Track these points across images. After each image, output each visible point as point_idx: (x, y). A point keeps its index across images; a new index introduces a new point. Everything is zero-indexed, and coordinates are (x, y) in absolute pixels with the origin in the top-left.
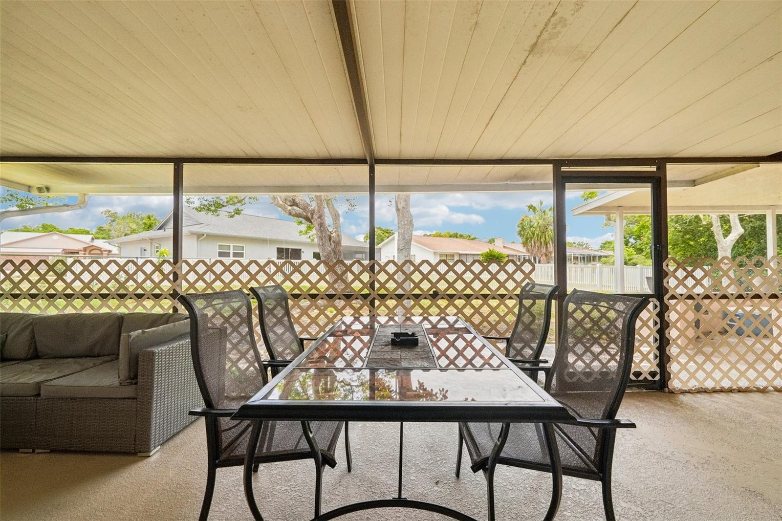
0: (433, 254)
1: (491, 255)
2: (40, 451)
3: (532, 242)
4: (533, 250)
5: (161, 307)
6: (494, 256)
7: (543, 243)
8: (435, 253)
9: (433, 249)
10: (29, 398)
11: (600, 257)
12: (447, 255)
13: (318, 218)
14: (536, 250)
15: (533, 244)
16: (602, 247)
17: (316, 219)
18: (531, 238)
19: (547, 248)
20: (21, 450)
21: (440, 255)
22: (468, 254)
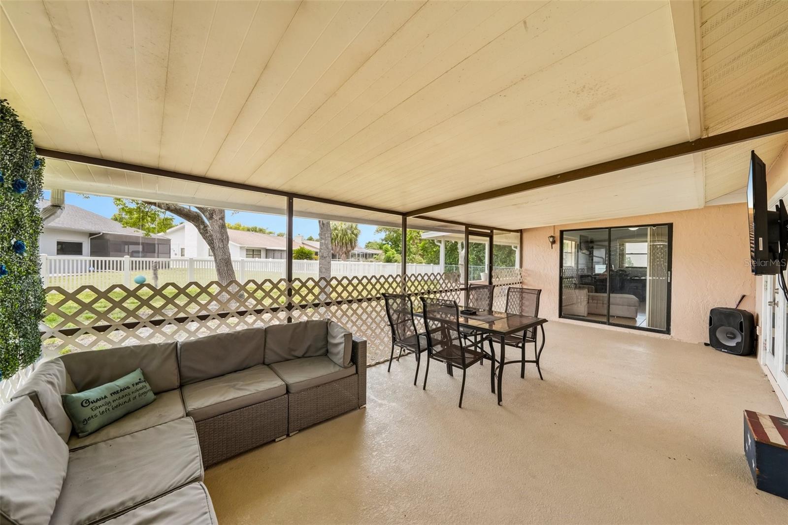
0: (239, 250)
1: (302, 252)
2: (293, 434)
3: (336, 242)
4: (336, 249)
5: (278, 319)
6: (305, 253)
7: (344, 243)
8: (241, 248)
9: (239, 244)
10: (283, 397)
11: (372, 254)
12: (253, 250)
13: (219, 219)
14: (339, 249)
15: (337, 244)
16: (366, 246)
17: (216, 220)
18: (335, 239)
19: (347, 247)
20: (277, 440)
21: (247, 250)
22: (276, 250)
